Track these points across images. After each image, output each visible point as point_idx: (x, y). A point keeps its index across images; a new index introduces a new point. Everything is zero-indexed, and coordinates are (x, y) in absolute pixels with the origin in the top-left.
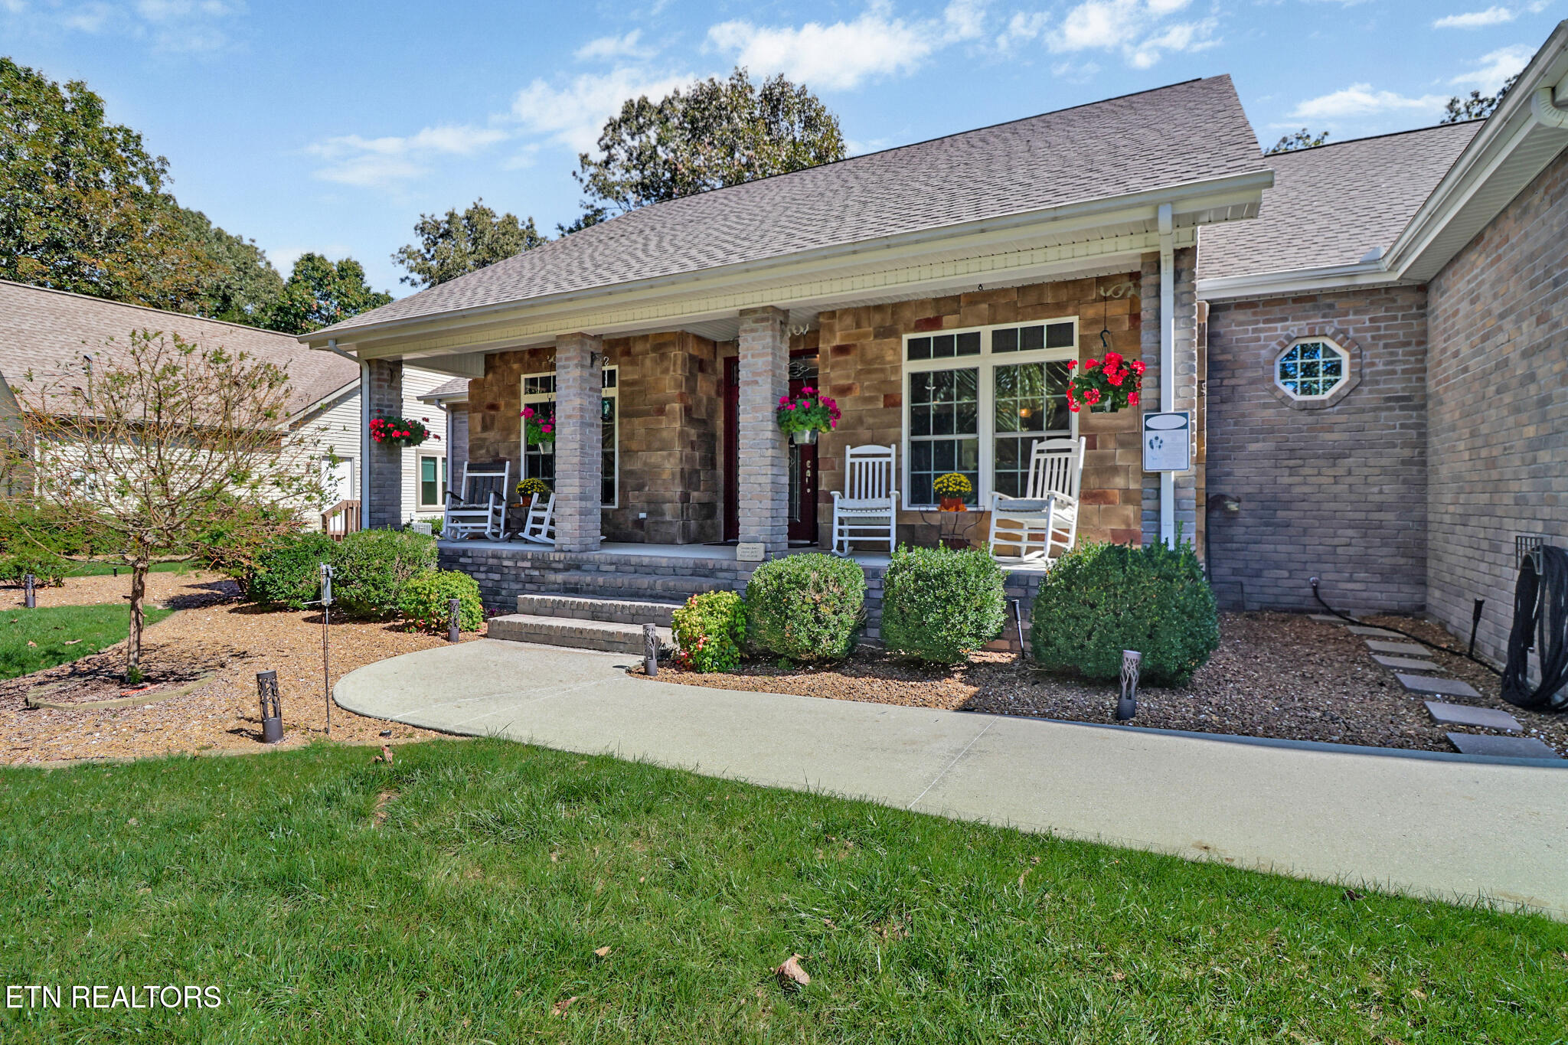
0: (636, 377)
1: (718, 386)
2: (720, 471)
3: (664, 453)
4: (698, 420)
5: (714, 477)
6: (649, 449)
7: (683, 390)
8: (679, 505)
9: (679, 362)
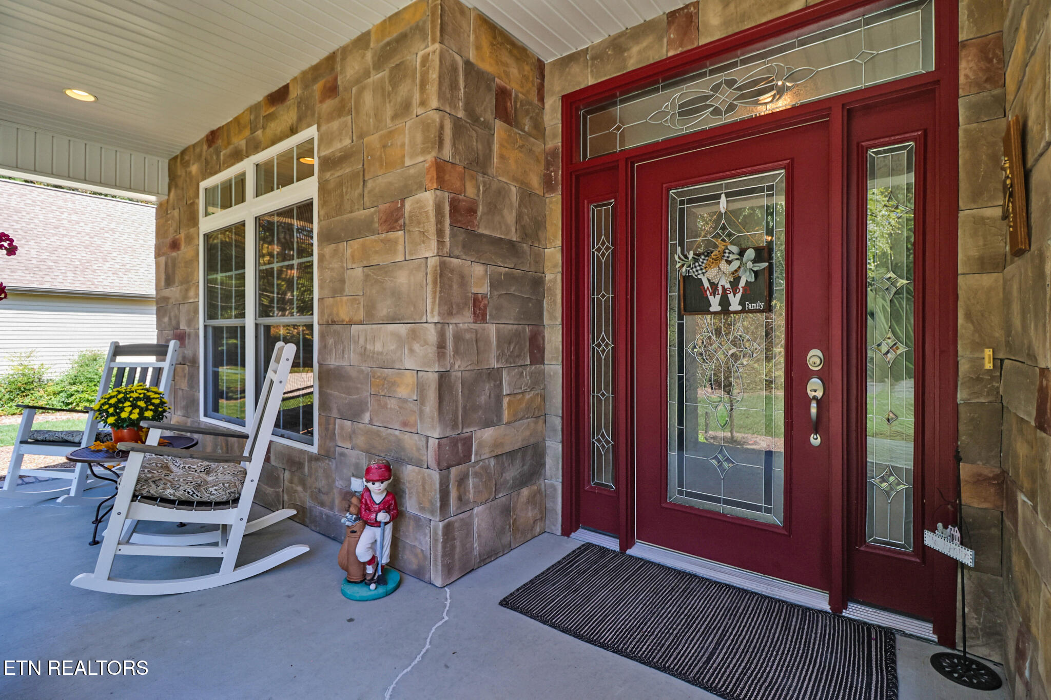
0: (347, 142)
1: (548, 164)
2: (554, 367)
3: (402, 329)
4: (497, 242)
5: (538, 380)
6: (370, 318)
7: (447, 152)
8: (435, 476)
9: (434, 75)
